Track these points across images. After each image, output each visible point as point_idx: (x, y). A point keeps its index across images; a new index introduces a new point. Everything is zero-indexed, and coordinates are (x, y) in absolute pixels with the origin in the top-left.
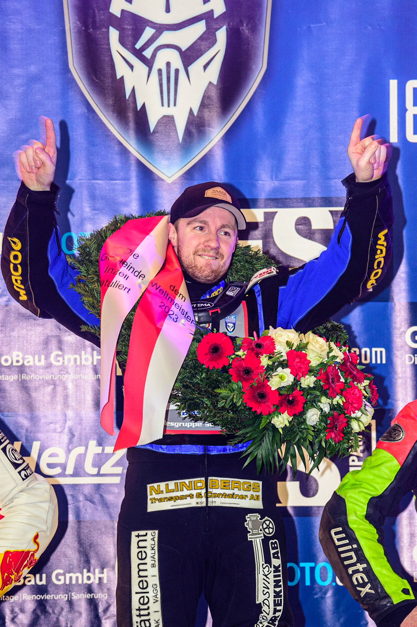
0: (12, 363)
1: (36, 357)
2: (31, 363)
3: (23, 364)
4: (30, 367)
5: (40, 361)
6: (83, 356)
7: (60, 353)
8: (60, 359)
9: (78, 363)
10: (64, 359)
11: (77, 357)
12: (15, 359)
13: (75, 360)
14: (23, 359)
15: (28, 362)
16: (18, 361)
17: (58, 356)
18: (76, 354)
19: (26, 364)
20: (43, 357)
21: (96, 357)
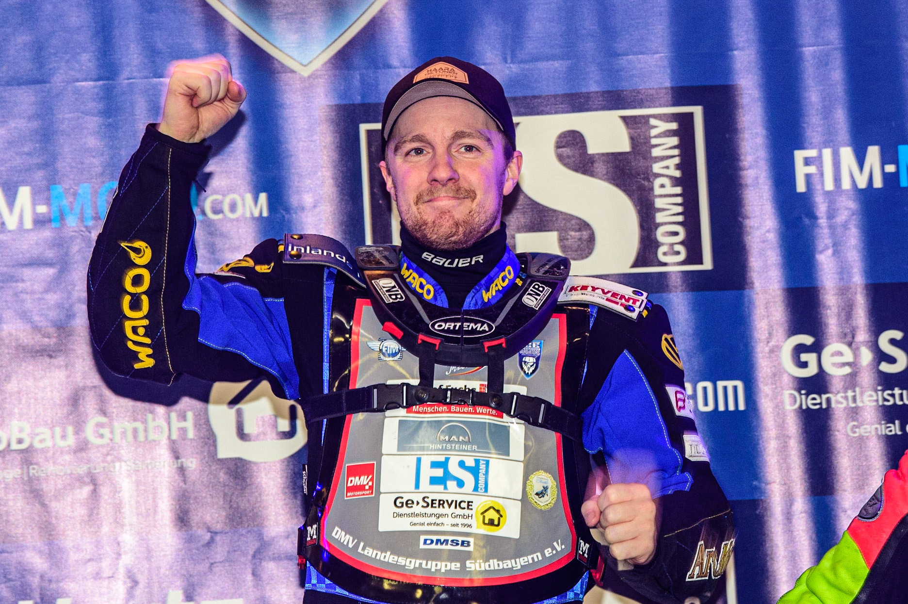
0: (9, 445)
1: (58, 430)
2: (49, 443)
3: (31, 446)
4: (44, 451)
5: (64, 437)
6: (151, 424)
7: (103, 420)
8: (105, 431)
9: (141, 437)
10: (112, 432)
11: (139, 425)
12: (16, 435)
13: (135, 431)
14: (33, 435)
15: (41, 441)
16: (20, 441)
17: (100, 425)
18: (135, 420)
19: (37, 445)
20: (70, 430)
21: (176, 424)
